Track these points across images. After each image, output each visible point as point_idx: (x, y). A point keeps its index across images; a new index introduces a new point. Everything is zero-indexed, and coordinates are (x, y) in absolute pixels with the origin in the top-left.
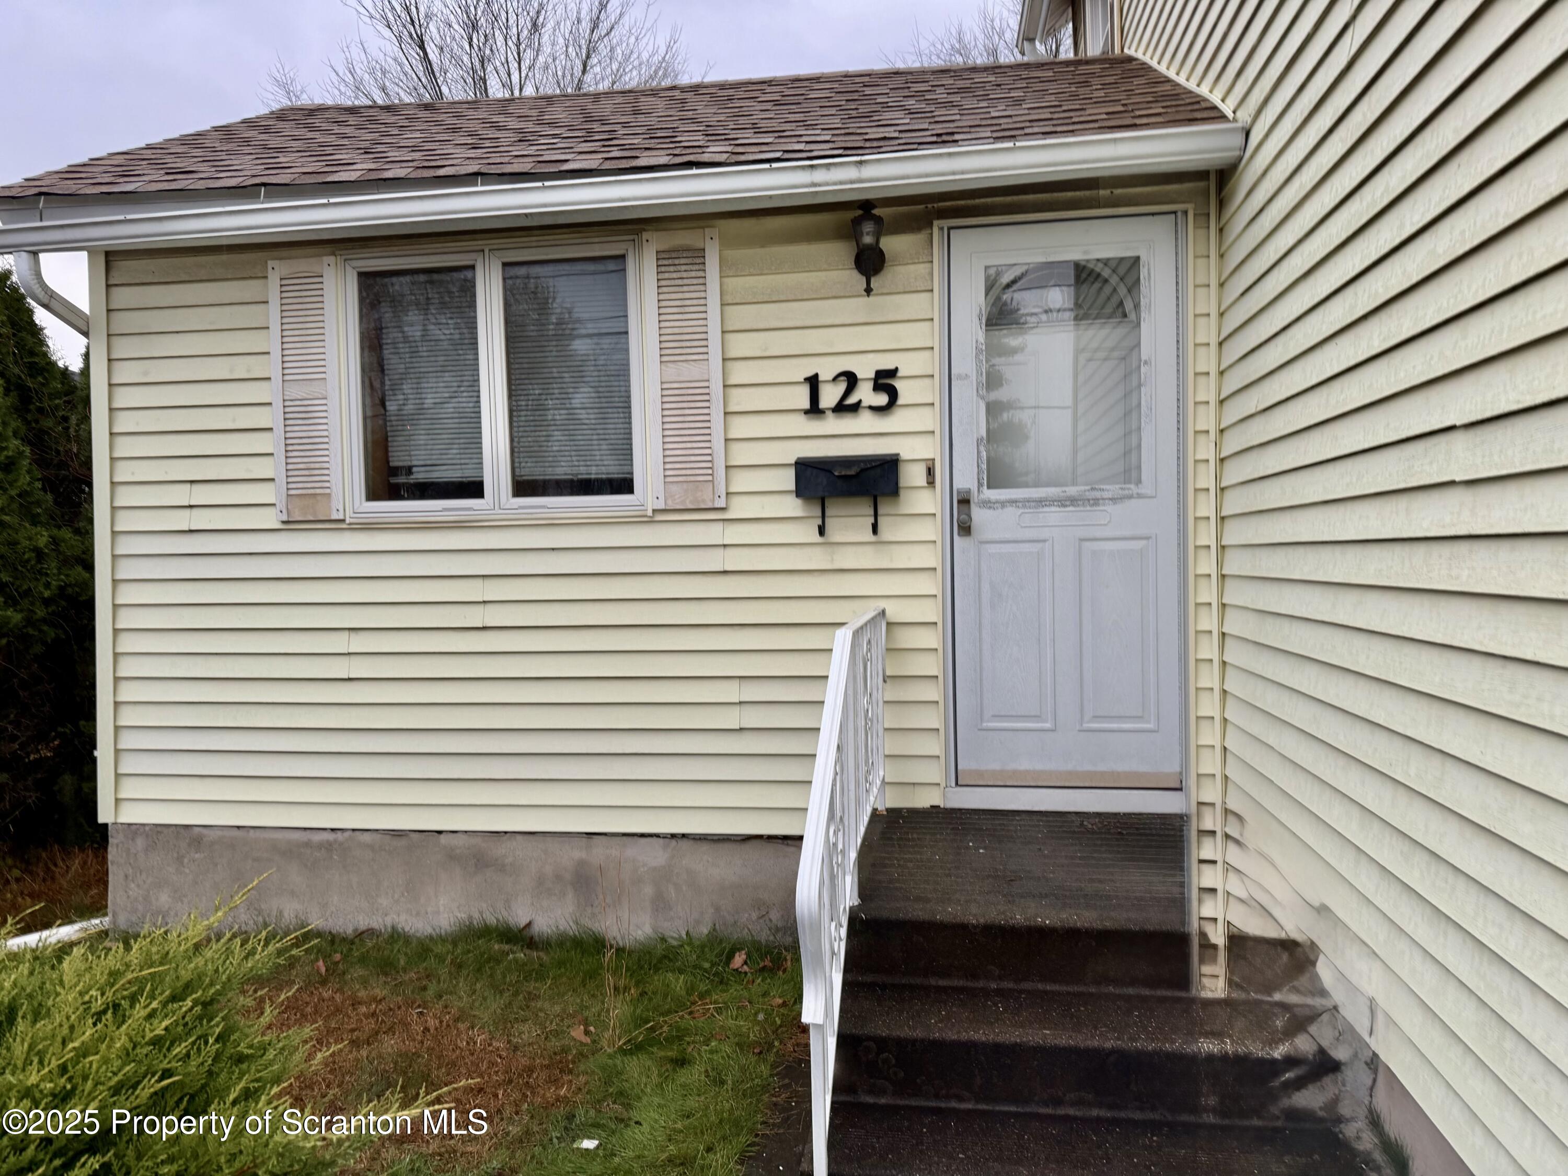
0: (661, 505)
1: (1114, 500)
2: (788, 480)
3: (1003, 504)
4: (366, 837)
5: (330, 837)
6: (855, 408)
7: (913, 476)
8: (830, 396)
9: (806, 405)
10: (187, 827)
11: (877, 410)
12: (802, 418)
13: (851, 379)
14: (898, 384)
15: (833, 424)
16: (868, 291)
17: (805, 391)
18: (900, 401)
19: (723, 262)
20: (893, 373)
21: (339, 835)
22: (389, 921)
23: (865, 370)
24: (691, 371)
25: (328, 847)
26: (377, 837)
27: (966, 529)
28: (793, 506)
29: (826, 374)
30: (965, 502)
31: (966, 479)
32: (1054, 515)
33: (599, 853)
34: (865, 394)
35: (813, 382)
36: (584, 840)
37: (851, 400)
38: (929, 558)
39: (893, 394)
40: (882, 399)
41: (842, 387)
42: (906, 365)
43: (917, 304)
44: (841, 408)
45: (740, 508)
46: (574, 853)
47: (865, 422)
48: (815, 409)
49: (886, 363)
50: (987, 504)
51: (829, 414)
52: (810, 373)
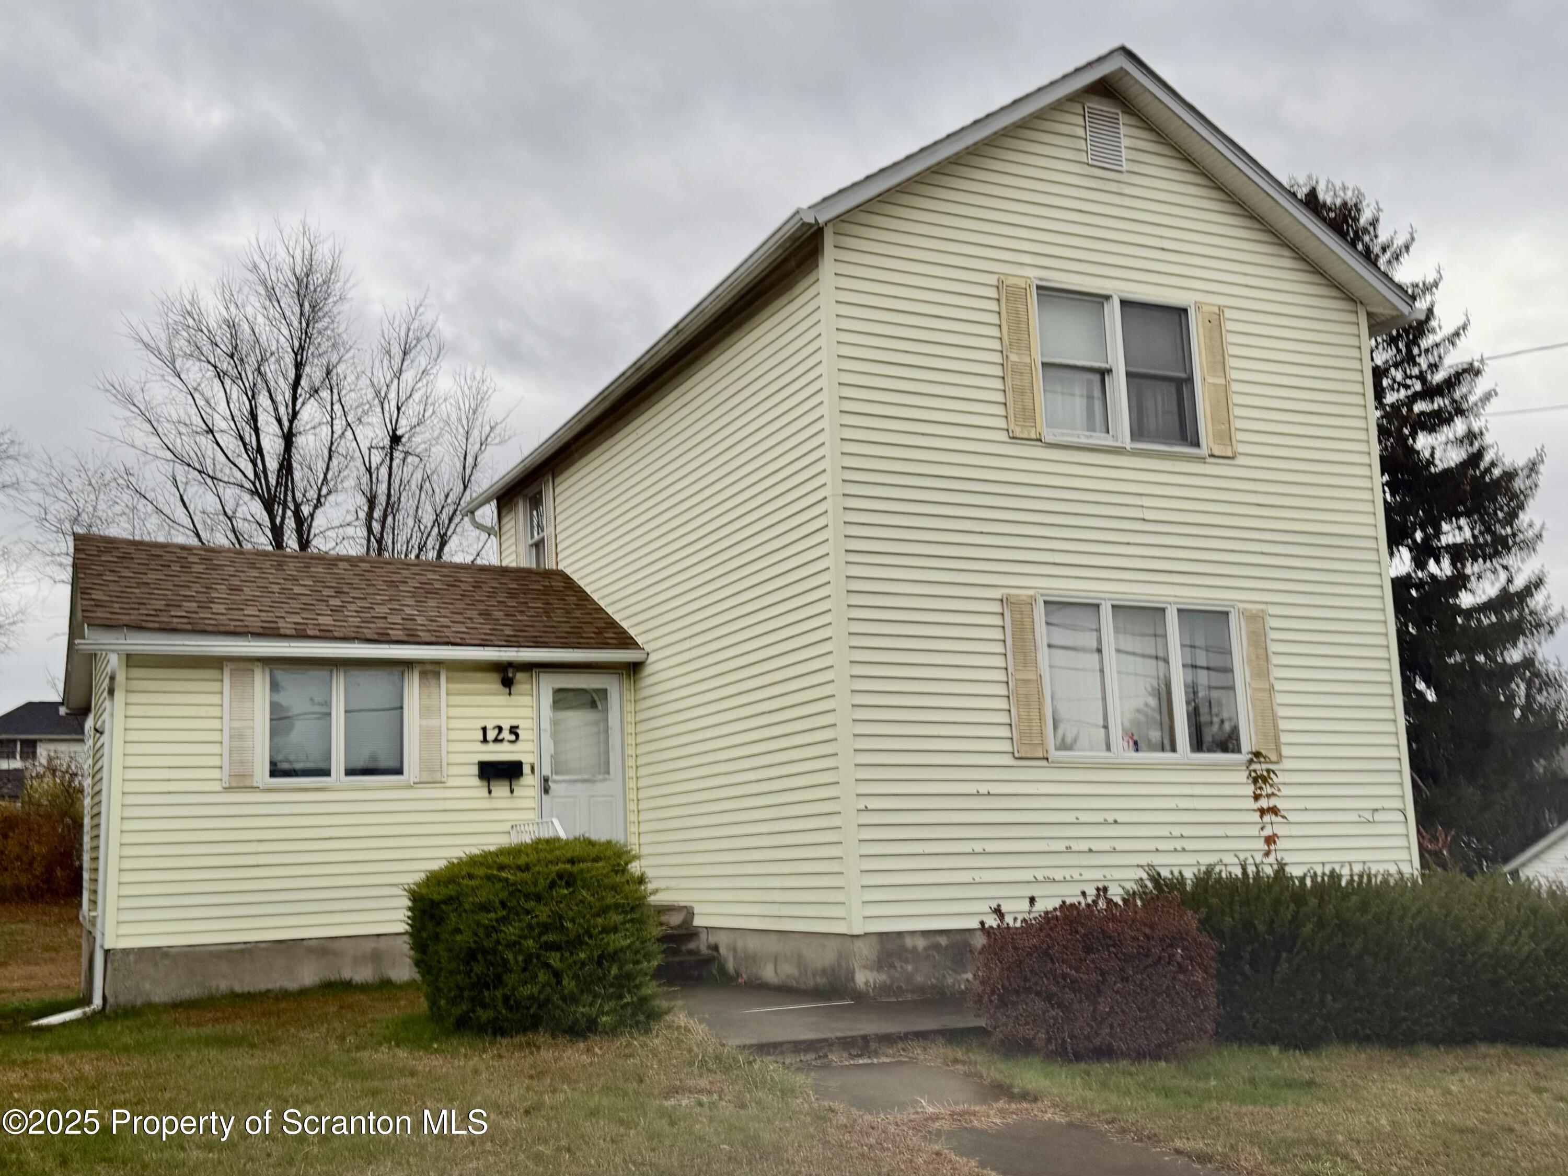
0: (417, 780)
1: (601, 781)
2: (475, 770)
3: (561, 781)
4: (263, 945)
5: (243, 946)
6: (502, 741)
7: (526, 769)
8: (491, 735)
9: (481, 738)
10: (159, 948)
11: (511, 742)
12: (479, 744)
13: (500, 729)
14: (519, 731)
15: (492, 747)
16: (510, 694)
17: (481, 733)
18: (520, 738)
19: (447, 678)
20: (517, 727)
21: (248, 945)
22: (278, 985)
23: (506, 726)
24: (433, 723)
25: (242, 951)
26: (270, 944)
27: (546, 791)
28: (476, 781)
29: (490, 726)
30: (546, 780)
31: (546, 771)
32: (580, 786)
33: (383, 943)
34: (506, 734)
35: (484, 729)
36: (375, 938)
37: (500, 737)
38: (531, 803)
39: (517, 735)
40: (513, 737)
41: (496, 731)
42: (523, 724)
43: (526, 700)
44: (496, 740)
45: (452, 782)
46: (370, 945)
47: (505, 746)
48: (485, 740)
49: (515, 723)
50: (555, 782)
51: (491, 743)
52: (483, 725)
